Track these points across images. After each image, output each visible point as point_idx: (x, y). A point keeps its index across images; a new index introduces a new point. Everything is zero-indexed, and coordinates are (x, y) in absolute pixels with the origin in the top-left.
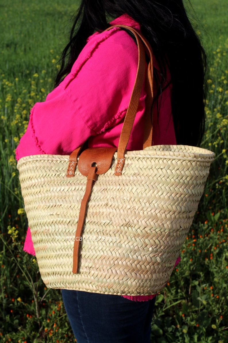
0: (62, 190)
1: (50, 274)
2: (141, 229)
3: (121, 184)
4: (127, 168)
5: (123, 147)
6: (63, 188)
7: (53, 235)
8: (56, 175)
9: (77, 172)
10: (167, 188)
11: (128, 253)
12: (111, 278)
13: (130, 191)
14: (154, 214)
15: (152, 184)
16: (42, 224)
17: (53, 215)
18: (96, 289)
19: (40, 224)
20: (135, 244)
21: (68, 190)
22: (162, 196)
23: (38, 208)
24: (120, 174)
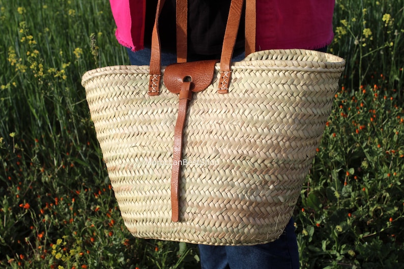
0: (144, 113)
1: (138, 221)
2: (259, 161)
3: (228, 105)
4: (235, 84)
5: (227, 56)
6: (145, 110)
7: (139, 171)
8: (134, 93)
9: (164, 89)
10: (291, 108)
11: (244, 194)
12: (223, 225)
13: (241, 114)
14: (275, 142)
15: (270, 104)
16: (122, 157)
17: (136, 146)
18: (203, 240)
19: (120, 158)
20: (251, 182)
21: (152, 113)
22: (285, 120)
23: (115, 137)
24: (226, 91)
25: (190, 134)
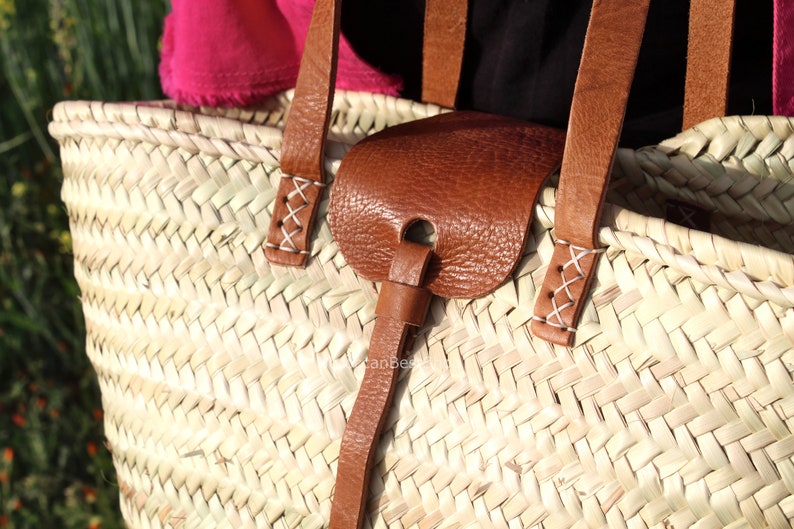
0: (242, 327)
3: (566, 397)
4: (606, 315)
6: (248, 318)
8: (216, 237)
9: (325, 246)
13: (613, 455)
15: (748, 443)
16: (151, 471)
17: (201, 453)
19: (147, 468)
21: (272, 337)
24: (564, 339)
25: (401, 472)
